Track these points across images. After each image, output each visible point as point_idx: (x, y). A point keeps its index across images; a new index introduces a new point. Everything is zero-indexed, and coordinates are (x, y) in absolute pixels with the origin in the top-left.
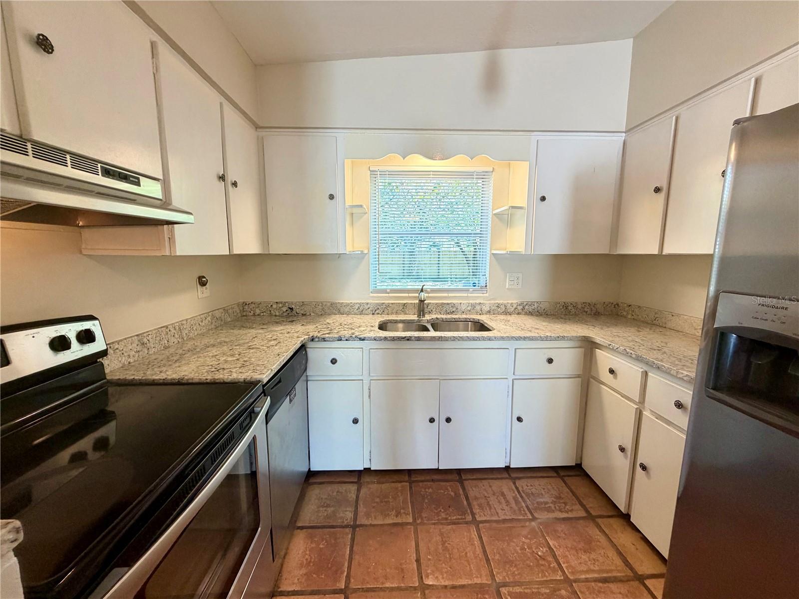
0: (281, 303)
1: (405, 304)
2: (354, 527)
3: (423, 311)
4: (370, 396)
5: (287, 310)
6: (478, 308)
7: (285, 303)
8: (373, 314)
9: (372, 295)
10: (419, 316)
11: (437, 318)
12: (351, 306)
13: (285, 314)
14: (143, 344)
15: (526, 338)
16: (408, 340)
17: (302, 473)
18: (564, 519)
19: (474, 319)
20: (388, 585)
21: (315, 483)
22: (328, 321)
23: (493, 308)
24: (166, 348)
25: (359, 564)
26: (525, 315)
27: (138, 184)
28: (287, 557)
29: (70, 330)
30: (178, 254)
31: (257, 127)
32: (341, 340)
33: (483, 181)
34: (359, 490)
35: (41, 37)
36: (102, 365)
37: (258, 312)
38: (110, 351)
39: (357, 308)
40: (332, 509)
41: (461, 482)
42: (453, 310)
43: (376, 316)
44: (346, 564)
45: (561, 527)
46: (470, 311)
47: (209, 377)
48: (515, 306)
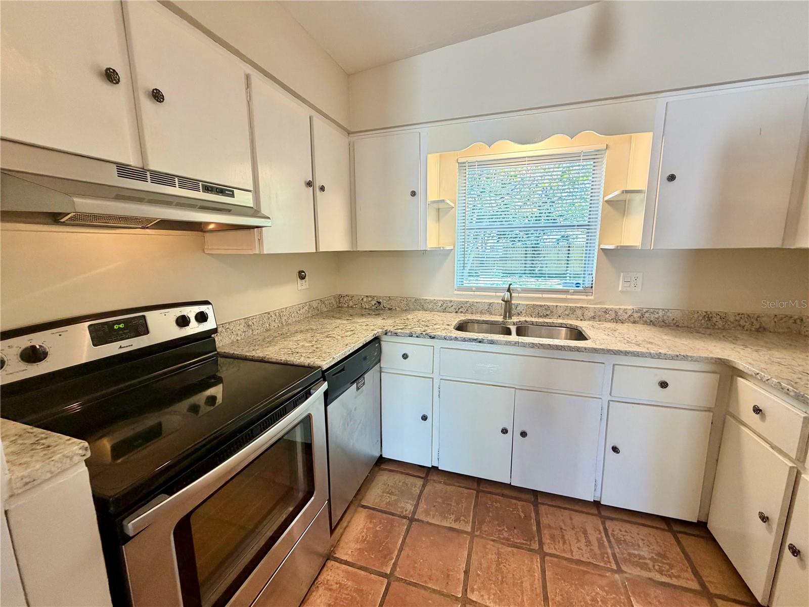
0: (371, 296)
1: (491, 304)
2: (412, 520)
3: (510, 312)
4: (439, 396)
5: (375, 304)
6: (579, 312)
7: (374, 297)
8: (456, 312)
9: (456, 292)
10: (505, 317)
11: (526, 321)
12: (435, 302)
13: (373, 307)
14: (249, 326)
15: (628, 353)
16: (480, 342)
17: (373, 457)
18: (663, 584)
19: (571, 325)
20: (430, 585)
21: (385, 470)
22: (409, 317)
23: (600, 313)
24: (267, 330)
25: (408, 556)
26: (644, 324)
27: (232, 196)
28: (347, 529)
29: (191, 312)
30: (265, 253)
31: (349, 133)
32: (412, 336)
33: (594, 163)
34: (424, 486)
35: (155, 91)
36: (214, 340)
37: (351, 304)
38: (219, 330)
39: (440, 305)
40: (396, 497)
41: (536, 505)
42: (547, 313)
43: (459, 314)
44: (396, 553)
45: (654, 592)
46: (568, 315)
47: (283, 359)
48: (630, 313)
